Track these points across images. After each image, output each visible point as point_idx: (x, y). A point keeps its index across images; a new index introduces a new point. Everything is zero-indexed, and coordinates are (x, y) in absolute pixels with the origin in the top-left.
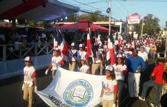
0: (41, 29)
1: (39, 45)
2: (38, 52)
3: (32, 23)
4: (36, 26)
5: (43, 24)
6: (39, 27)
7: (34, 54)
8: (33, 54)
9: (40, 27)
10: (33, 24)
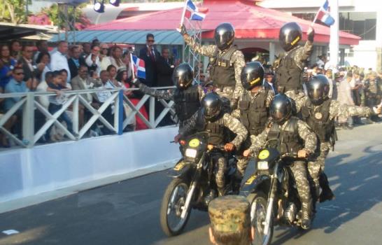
0: (45, 32)
1: (45, 100)
2: (37, 127)
3: (6, 8)
4: (26, 21)
5: (55, 12)
6: (34, 22)
7: (21, 137)
8: (14, 137)
9: (42, 24)
10: (11, 11)
